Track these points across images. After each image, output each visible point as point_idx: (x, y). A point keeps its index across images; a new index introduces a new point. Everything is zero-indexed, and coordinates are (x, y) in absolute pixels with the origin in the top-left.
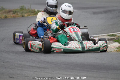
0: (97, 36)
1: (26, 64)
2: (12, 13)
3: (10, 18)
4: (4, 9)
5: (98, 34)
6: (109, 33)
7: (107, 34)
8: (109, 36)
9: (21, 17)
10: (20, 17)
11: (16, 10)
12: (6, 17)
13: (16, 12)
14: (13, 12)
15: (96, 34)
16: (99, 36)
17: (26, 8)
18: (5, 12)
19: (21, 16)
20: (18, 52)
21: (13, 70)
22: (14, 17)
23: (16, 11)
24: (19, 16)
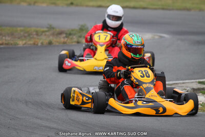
0: (180, 83)
1: (43, 124)
2: (64, 35)
3: (57, 44)
4: (53, 28)
5: (183, 80)
6: (201, 79)
7: (198, 80)
8: (200, 84)
9: (76, 44)
10: (74, 44)
11: (72, 30)
12: (50, 43)
13: (70, 34)
14: (66, 34)
15: (181, 80)
16: (183, 83)
17: (88, 28)
18: (53, 34)
19: (75, 42)
20: (44, 103)
21: (18, 133)
22: (64, 43)
23: (72, 32)
24: (72, 42)
